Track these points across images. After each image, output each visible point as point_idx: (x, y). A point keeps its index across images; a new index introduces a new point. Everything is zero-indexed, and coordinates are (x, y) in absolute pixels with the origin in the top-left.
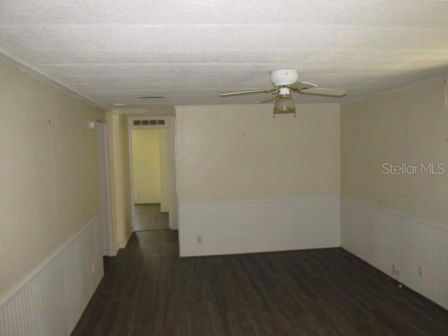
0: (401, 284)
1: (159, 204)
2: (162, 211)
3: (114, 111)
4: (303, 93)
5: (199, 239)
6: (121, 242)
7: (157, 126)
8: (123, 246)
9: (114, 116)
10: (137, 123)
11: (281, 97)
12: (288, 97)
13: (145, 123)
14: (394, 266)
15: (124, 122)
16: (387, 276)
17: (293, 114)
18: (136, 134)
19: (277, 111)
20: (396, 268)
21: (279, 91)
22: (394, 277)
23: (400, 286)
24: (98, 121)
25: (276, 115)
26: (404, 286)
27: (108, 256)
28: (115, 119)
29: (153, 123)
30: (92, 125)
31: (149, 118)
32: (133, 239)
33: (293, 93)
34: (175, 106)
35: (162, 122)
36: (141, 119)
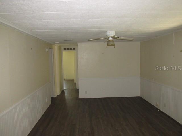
0: (158, 109)
1: (74, 80)
2: (75, 82)
3: (56, 45)
4: (118, 39)
5: (86, 92)
6: (58, 92)
7: (72, 50)
8: (59, 94)
9: (56, 47)
10: (65, 49)
11: (110, 41)
12: (112, 41)
13: (68, 49)
14: (157, 103)
15: (60, 49)
16: (154, 106)
17: (114, 47)
18: (65, 53)
19: (108, 45)
20: (157, 104)
21: (109, 39)
22: (156, 107)
23: (158, 110)
24: (49, 48)
25: (108, 47)
26: (160, 110)
27: (53, 97)
28: (56, 48)
29: (71, 49)
30: (47, 50)
31: (69, 47)
32: (63, 92)
33: (114, 39)
34: (78, 43)
35: (74, 49)
36: (66, 47)
